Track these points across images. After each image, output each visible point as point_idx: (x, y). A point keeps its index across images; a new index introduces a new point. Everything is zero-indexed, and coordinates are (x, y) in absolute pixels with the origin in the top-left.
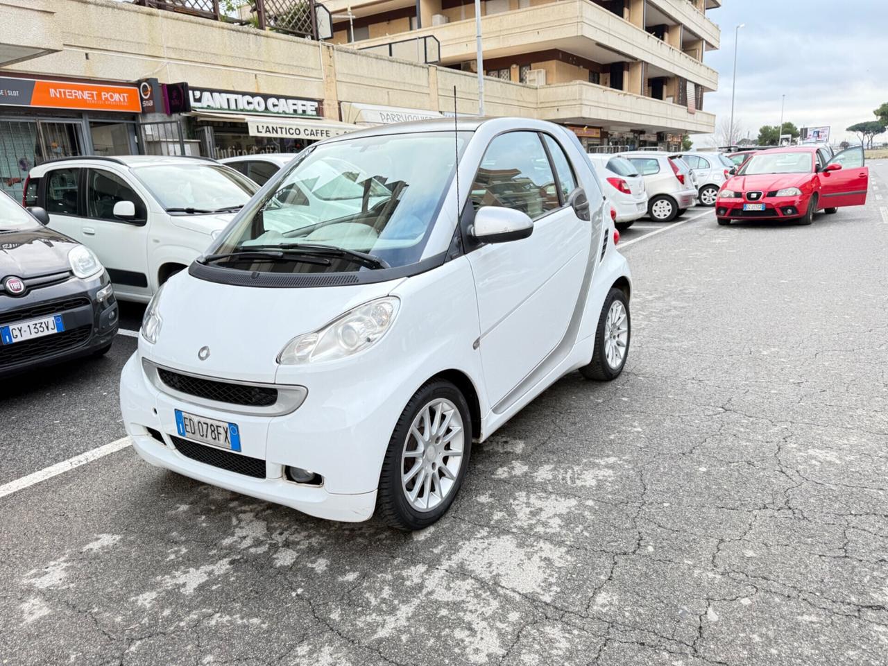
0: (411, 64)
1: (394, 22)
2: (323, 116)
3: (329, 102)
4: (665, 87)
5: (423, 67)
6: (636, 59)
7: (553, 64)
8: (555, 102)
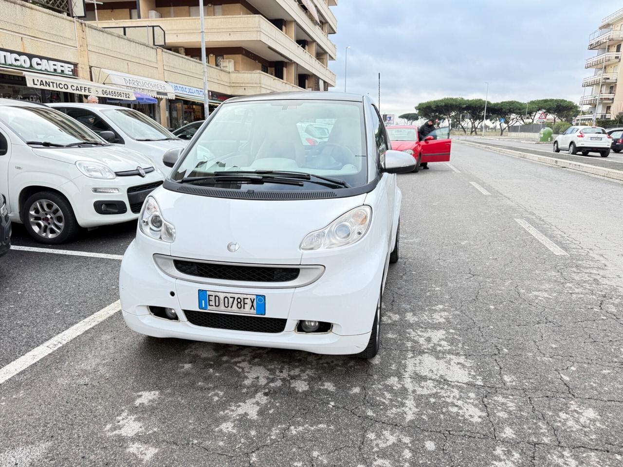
0: (144, 45)
1: (117, 11)
2: (78, 76)
3: (83, 66)
4: (307, 81)
5: (153, 48)
6: (291, 60)
7: (239, 57)
8: (242, 83)
